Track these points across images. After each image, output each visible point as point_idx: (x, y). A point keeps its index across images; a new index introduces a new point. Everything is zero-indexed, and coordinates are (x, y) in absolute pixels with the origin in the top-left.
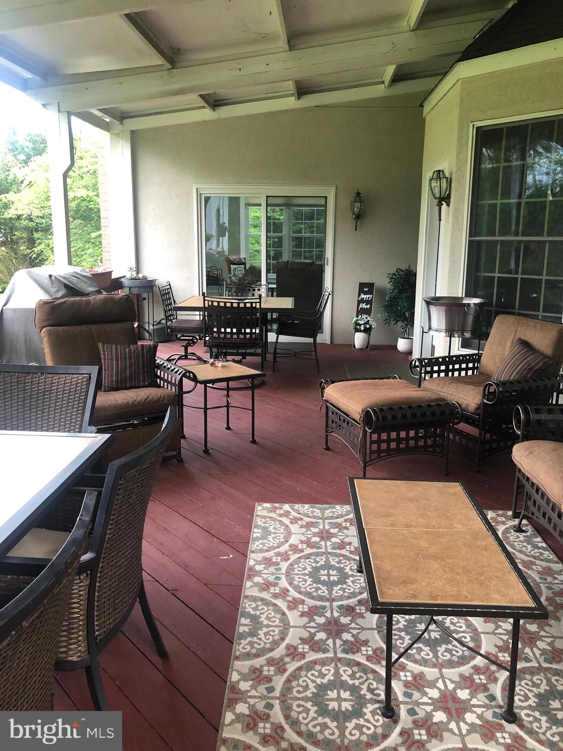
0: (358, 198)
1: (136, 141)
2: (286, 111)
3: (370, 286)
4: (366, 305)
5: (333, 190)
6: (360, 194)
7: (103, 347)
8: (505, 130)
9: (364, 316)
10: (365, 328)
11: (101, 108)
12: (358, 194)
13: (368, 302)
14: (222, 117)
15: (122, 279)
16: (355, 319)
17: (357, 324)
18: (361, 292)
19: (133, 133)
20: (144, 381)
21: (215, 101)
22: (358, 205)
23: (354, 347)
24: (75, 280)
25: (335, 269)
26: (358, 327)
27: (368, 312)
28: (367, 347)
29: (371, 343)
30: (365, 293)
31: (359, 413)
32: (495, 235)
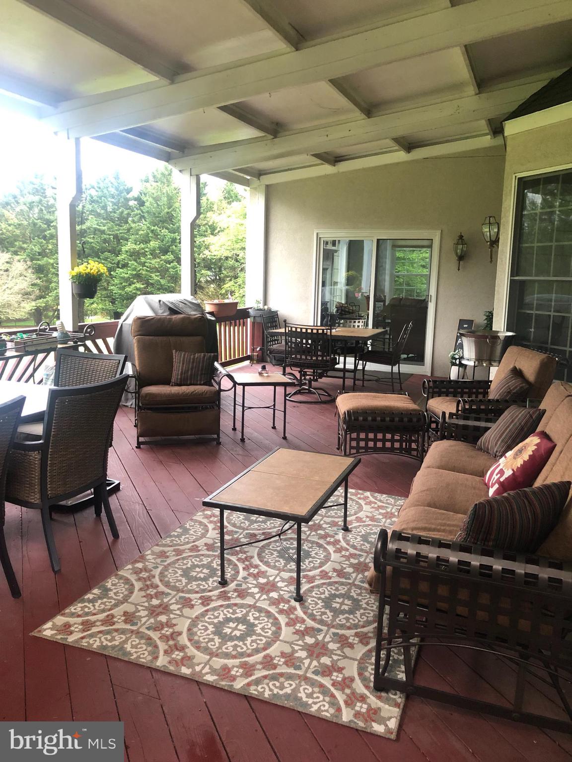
0: (460, 240)
1: (270, 194)
3: (470, 322)
5: (438, 233)
6: (463, 237)
8: (542, 180)
11: (237, 168)
12: (461, 237)
14: (341, 171)
15: (249, 310)
16: (451, 353)
17: (453, 358)
18: (460, 327)
19: (268, 187)
20: (201, 380)
21: (336, 157)
22: (460, 247)
24: (181, 305)
25: (438, 306)
26: (454, 361)
31: (343, 415)
32: (532, 276)
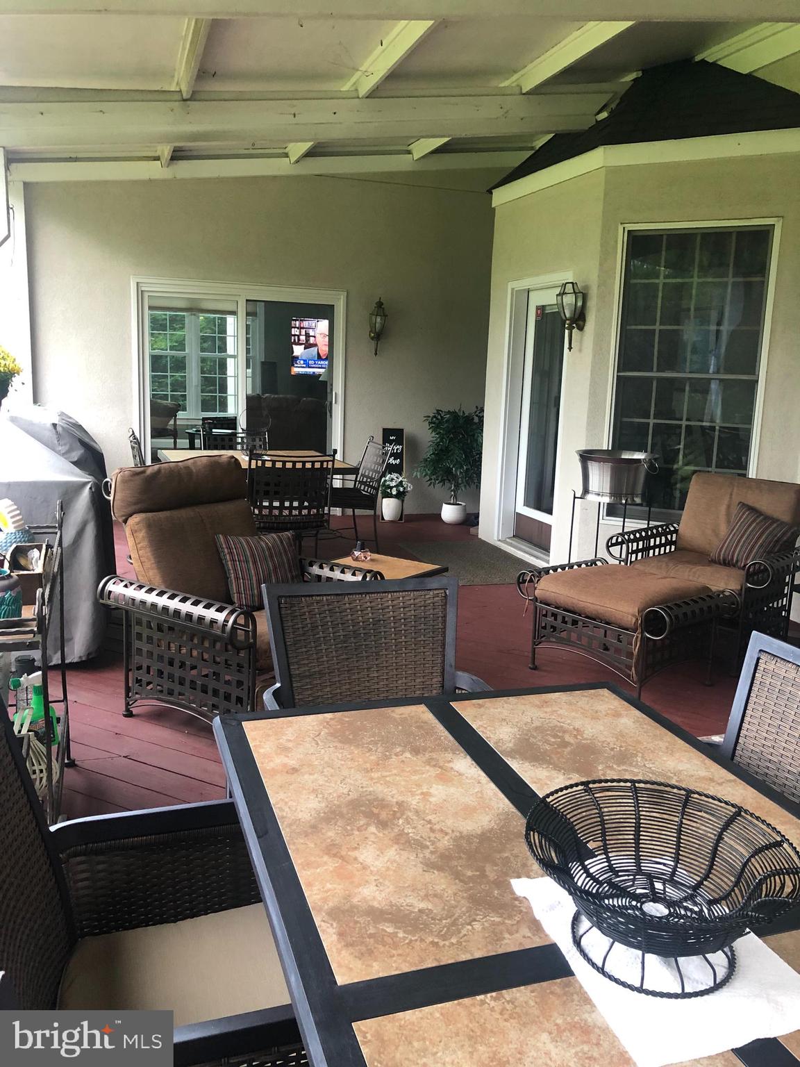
0: (379, 310)
2: (275, 177)
4: (394, 459)
5: (343, 296)
6: (383, 304)
7: (227, 542)
8: (665, 237)
9: (394, 476)
10: (399, 492)
12: (380, 305)
13: (395, 455)
17: (386, 486)
18: (386, 440)
22: (380, 320)
23: (383, 519)
25: (346, 408)
26: (389, 491)
27: (397, 469)
28: (401, 519)
29: (405, 512)
30: (391, 442)
31: (633, 615)
32: (651, 370)
